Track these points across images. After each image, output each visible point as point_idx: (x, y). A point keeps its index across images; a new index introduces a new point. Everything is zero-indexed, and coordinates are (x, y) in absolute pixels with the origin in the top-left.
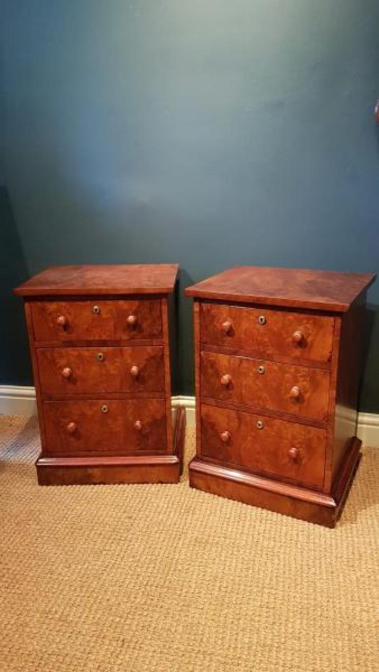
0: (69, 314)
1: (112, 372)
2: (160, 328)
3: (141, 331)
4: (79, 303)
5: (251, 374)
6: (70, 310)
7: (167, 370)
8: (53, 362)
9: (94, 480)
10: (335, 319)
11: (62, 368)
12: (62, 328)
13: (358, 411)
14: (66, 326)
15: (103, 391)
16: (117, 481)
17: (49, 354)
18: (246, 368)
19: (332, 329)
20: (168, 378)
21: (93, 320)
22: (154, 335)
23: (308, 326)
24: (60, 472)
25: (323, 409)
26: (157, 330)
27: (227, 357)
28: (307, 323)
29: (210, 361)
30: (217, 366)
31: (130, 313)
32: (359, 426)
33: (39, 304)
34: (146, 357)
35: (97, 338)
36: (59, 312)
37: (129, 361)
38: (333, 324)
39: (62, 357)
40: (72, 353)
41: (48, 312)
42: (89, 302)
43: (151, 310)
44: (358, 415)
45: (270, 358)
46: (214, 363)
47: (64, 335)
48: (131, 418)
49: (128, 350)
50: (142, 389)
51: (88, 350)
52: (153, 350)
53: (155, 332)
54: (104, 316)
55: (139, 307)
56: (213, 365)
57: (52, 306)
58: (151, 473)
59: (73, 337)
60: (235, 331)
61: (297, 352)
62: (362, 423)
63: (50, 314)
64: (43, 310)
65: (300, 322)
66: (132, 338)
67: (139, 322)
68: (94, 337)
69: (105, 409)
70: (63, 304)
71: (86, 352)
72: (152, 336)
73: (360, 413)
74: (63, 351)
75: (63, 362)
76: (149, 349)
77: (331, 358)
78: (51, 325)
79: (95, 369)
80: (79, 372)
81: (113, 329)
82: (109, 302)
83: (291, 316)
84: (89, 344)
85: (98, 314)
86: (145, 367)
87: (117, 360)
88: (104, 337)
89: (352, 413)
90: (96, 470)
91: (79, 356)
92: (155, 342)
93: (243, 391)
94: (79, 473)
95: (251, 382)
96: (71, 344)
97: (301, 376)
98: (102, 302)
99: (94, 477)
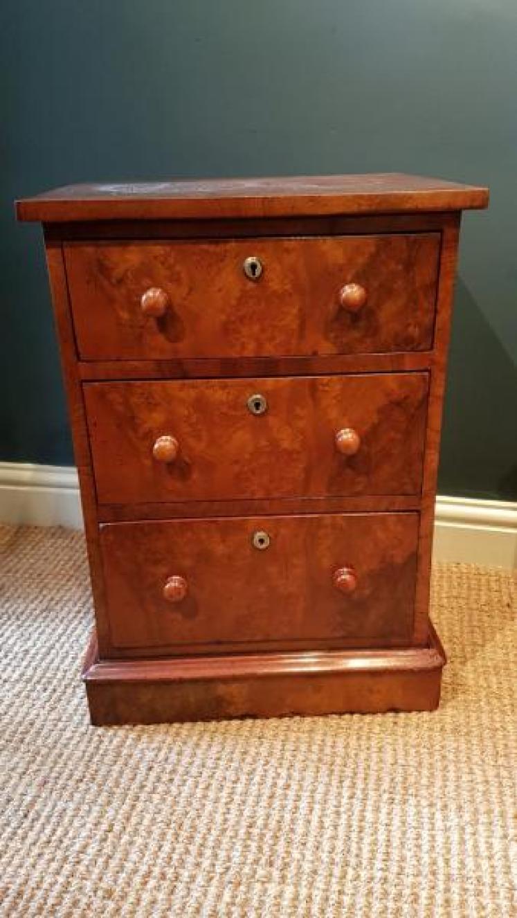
0: (176, 279)
1: (286, 444)
2: (428, 319)
3: (373, 331)
4: (205, 247)
6: (178, 268)
7: (435, 437)
8: (129, 421)
9: (231, 710)
11: (151, 437)
12: (152, 323)
14: (166, 319)
15: (260, 494)
16: (287, 710)
17: (115, 397)
21: (244, 297)
22: (409, 340)
24: (145, 696)
26: (419, 326)
31: (351, 274)
33: (89, 250)
34: (381, 401)
35: (250, 351)
36: (146, 276)
37: (333, 415)
39: (152, 406)
40: (182, 394)
41: (115, 274)
42: (232, 245)
43: (409, 266)
47: (159, 346)
48: (327, 563)
49: (333, 385)
50: (359, 488)
51: (224, 387)
52: (402, 384)
53: (414, 331)
54: (275, 285)
55: (374, 257)
57: (130, 257)
58: (371, 691)
59: (184, 348)
63: (121, 281)
66: (346, 350)
67: (371, 304)
68: (243, 347)
69: (262, 541)
70: (158, 249)
71: (217, 392)
72: (404, 343)
74: (156, 386)
75: (158, 417)
76: (391, 380)
78: (125, 315)
79: (241, 439)
80: (199, 447)
81: (295, 324)
82: (292, 243)
84: (230, 369)
85: (257, 281)
86: (375, 428)
87: (300, 411)
88: (270, 350)
90: (234, 688)
91: (200, 405)
92: (409, 361)
94: (193, 696)
96: (179, 370)
98: (270, 244)
99: (230, 703)
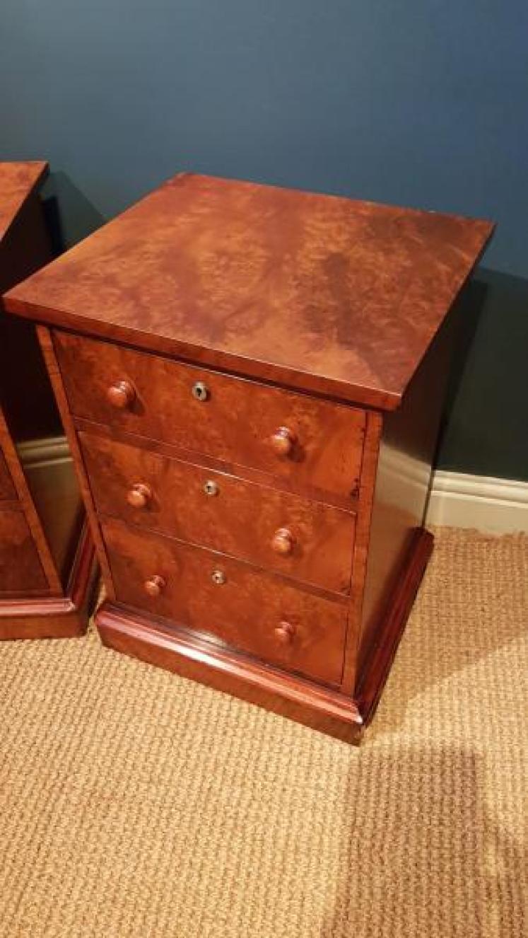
5: (192, 492)
10: (367, 414)
13: (435, 467)
18: (180, 479)
19: (362, 434)
23: (307, 419)
25: (340, 575)
27: (136, 451)
28: (303, 414)
29: (101, 453)
30: (117, 464)
32: (433, 492)
38: (363, 425)
44: (433, 475)
45: (227, 467)
46: (111, 458)
56: (108, 461)
60: (145, 405)
61: (285, 469)
62: (440, 489)
65: (288, 410)
73: (438, 472)
77: (357, 489)
83: (267, 395)
89: (423, 470)
93: (180, 519)
95: (193, 506)
97: (295, 513)
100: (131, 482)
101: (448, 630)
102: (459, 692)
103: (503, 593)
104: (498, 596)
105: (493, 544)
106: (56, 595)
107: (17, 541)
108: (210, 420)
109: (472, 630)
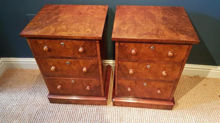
1: (75, 69)
2: (96, 53)
3: (87, 54)
5: (143, 68)
6: (50, 44)
7: (100, 69)
8: (46, 64)
9: (72, 103)
11: (50, 67)
14: (49, 50)
15: (72, 75)
17: (44, 61)
18: (141, 66)
19: (187, 49)
20: (101, 72)
22: (93, 56)
25: (175, 77)
26: (95, 54)
27: (132, 63)
29: (123, 65)
30: (127, 67)
31: (81, 46)
33: (34, 40)
34: (90, 64)
35: (65, 56)
36: (44, 44)
37: (82, 65)
38: (188, 47)
39: (50, 62)
40: (55, 61)
41: (39, 44)
43: (91, 46)
45: (154, 62)
46: (125, 65)
47: (49, 54)
48: (85, 85)
49: (81, 61)
52: (93, 62)
54: (67, 47)
55: (84, 44)
56: (125, 66)
57: (40, 42)
58: (95, 102)
60: (138, 53)
61: (168, 59)
63: (40, 45)
64: (37, 43)
65: (172, 48)
66: (83, 57)
69: (73, 82)
71: (61, 61)
72: (92, 56)
74: (50, 60)
75: (51, 64)
76: (91, 61)
77: (184, 60)
79: (66, 67)
80: (59, 68)
81: (72, 52)
83: (167, 46)
85: (64, 46)
86: (90, 68)
87: (76, 65)
88: (69, 56)
90: (72, 100)
91: (58, 62)
92: (94, 59)
93: (139, 74)
95: (143, 71)
96: (53, 57)
97: (168, 68)
100: (129, 69)
101: (189, 97)
102: (195, 109)
103: (197, 88)
104: (197, 89)
105: (193, 78)
106: (103, 97)
107: (97, 86)
108: (153, 53)
109: (193, 96)
